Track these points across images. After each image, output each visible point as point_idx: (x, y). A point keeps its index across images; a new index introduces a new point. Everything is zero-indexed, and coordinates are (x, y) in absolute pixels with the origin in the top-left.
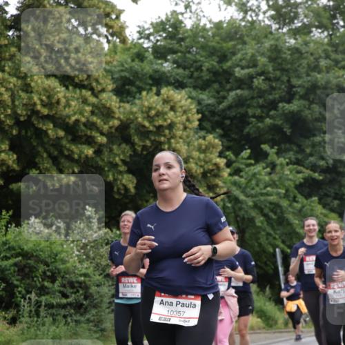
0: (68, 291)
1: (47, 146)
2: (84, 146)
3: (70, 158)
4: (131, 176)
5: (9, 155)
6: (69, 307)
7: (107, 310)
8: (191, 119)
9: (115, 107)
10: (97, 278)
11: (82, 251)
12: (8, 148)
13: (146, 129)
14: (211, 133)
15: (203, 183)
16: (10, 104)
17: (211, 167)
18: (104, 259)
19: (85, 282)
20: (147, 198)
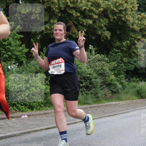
0: (83, 81)
1: (73, 20)
2: (88, 20)
3: (82, 25)
4: (108, 32)
6: (83, 88)
7: (100, 89)
8: (135, 7)
9: (101, 2)
10: (95, 75)
11: (88, 64)
12: (57, 21)
13: (115, 12)
14: (143, 13)
15: (140, 34)
16: (57, 3)
17: (143, 27)
18: (97, 67)
19: (90, 77)
20: (116, 41)
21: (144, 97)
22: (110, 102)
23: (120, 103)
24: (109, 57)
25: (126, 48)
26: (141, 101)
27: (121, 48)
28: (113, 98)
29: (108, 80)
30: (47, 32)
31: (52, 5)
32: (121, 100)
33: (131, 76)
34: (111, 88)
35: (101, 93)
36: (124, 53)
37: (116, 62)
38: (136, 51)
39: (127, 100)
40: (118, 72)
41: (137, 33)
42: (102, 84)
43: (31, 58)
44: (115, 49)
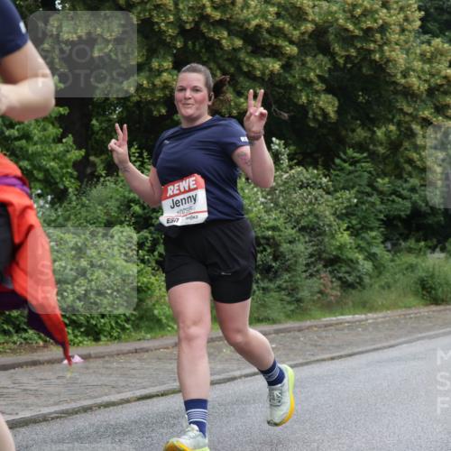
1: (220, 61)
2: (268, 59)
3: (250, 76)
4: (330, 96)
5: (173, 76)
7: (304, 275)
8: (411, 19)
9: (308, 6)
10: (290, 232)
11: (269, 197)
12: (171, 66)
13: (350, 34)
14: (438, 37)
15: (428, 103)
16: (172, 8)
17: (439, 82)
18: (297, 208)
19: (273, 238)
20: (353, 126)
21: (443, 301)
22: (335, 316)
23: (367, 320)
24: (333, 177)
25: (386, 147)
26: (434, 311)
27: (371, 147)
28: (345, 304)
29: (331, 246)
30: (140, 97)
31: (154, 13)
32: (372, 309)
33: (401, 235)
34: (338, 272)
35: (308, 288)
36: (380, 162)
37: (353, 191)
38: (415, 156)
39: (388, 309)
40: (360, 223)
41: (418, 101)
42: (313, 259)
43: (92, 180)
44: (350, 151)
